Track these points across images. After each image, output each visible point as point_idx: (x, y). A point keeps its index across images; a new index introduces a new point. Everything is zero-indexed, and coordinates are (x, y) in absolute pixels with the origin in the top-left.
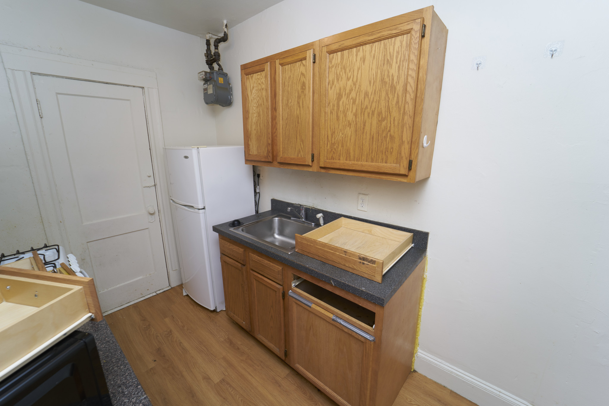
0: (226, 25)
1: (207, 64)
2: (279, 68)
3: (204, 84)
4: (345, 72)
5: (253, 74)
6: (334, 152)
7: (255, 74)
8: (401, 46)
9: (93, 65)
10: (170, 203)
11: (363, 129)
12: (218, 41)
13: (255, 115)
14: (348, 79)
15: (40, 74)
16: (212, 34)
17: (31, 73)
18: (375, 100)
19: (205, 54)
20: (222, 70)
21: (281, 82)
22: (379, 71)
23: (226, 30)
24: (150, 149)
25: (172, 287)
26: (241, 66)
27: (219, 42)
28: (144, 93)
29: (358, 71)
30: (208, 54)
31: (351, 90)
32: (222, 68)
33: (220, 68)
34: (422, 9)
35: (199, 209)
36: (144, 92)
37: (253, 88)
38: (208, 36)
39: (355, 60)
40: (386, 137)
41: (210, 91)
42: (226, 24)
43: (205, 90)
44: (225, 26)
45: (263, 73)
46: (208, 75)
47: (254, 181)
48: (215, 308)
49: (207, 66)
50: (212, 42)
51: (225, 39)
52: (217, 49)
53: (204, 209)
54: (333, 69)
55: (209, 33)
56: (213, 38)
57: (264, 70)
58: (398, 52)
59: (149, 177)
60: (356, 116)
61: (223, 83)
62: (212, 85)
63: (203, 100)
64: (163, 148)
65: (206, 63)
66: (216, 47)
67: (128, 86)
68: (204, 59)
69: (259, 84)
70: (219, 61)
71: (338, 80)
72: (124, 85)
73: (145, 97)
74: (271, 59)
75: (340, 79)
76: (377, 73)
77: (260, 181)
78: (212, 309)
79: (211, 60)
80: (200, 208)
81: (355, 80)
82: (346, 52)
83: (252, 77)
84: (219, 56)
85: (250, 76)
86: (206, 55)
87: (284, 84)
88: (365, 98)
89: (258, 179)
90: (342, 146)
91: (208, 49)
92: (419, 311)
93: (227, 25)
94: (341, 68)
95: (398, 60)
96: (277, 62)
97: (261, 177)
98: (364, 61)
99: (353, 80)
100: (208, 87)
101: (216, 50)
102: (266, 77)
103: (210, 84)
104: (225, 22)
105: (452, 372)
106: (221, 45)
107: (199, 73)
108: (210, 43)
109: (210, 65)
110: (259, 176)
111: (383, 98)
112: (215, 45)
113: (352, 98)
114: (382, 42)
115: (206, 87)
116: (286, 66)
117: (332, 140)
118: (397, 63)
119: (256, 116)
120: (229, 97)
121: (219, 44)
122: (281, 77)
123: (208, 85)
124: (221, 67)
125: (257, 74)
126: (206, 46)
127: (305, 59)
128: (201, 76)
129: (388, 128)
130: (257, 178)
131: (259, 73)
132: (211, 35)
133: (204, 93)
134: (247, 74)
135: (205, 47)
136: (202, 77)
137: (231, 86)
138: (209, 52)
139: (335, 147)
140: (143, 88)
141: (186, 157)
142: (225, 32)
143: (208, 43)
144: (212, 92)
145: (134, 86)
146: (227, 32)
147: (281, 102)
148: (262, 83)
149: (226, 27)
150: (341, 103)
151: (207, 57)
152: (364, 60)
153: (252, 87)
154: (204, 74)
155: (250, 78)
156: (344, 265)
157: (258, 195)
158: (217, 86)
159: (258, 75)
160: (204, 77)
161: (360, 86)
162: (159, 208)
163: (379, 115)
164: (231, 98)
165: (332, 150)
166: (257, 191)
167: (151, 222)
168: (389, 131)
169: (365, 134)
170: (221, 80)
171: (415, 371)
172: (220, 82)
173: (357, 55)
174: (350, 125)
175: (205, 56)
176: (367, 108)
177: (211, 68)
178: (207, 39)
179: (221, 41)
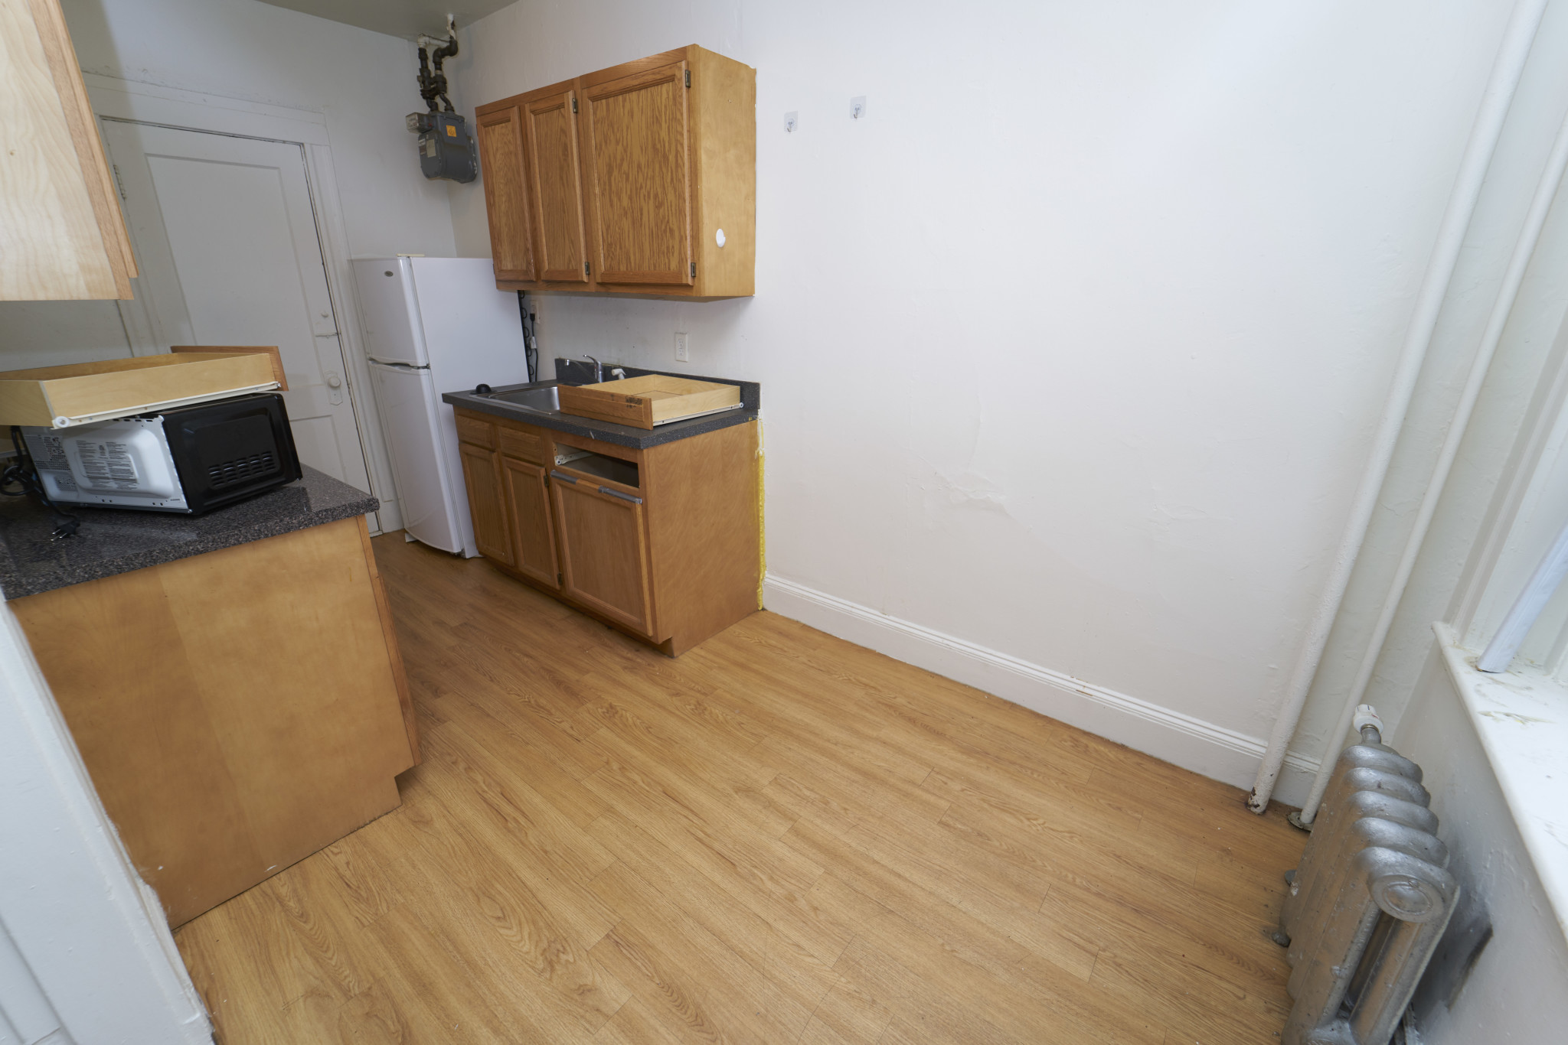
0: (453, 24)
1: (424, 98)
2: (531, 119)
3: (420, 138)
4: (613, 132)
5: (495, 125)
6: (612, 258)
7: (497, 126)
8: (668, 98)
9: (205, 100)
10: (368, 367)
11: (641, 219)
12: (440, 53)
13: (504, 199)
14: (617, 143)
15: (114, 119)
16: (429, 37)
17: (101, 116)
18: (649, 176)
19: (418, 77)
20: (452, 109)
21: (535, 141)
22: (649, 133)
23: (452, 33)
24: (323, 264)
25: (385, 531)
26: (476, 108)
27: (443, 56)
28: (304, 155)
29: (627, 131)
30: (424, 77)
31: (622, 160)
32: (452, 108)
33: (449, 107)
34: (685, 48)
35: (419, 368)
36: (305, 153)
37: (497, 149)
38: (422, 41)
39: (622, 114)
40: (665, 231)
41: (432, 153)
42: (451, 22)
43: (423, 149)
44: (450, 26)
45: (509, 125)
46: (425, 119)
47: (524, 328)
48: (460, 551)
49: (424, 102)
50: (430, 54)
51: (452, 50)
52: (440, 69)
53: (427, 367)
54: (599, 125)
55: (424, 35)
56: (432, 45)
57: (509, 121)
58: (666, 107)
59: (325, 317)
60: (631, 200)
61: (455, 135)
62: (433, 140)
63: (421, 169)
64: (348, 260)
65: (422, 95)
66: (438, 66)
67: (273, 141)
68: (417, 87)
69: (505, 143)
70: (446, 92)
71: (606, 142)
72: (265, 140)
73: (307, 162)
74: (518, 101)
75: (608, 141)
76: (647, 136)
77: (536, 327)
78: (456, 550)
79: (430, 91)
80: (420, 365)
81: (625, 144)
82: (611, 100)
83: (494, 130)
84: (444, 82)
85: (490, 128)
86: (421, 79)
87: (539, 145)
88: (638, 172)
89: (533, 323)
90: (621, 248)
91: (424, 68)
92: (758, 511)
93: (456, 23)
94: (608, 125)
95: (667, 118)
96: (527, 107)
97: (538, 321)
98: (632, 116)
99: (623, 145)
100: (427, 146)
101: (439, 72)
102: (513, 131)
103: (430, 139)
104: (450, 18)
105: (803, 595)
106: (448, 62)
107: (407, 116)
108: (426, 55)
109: (429, 100)
110: (533, 317)
111: (657, 174)
112: (434, 62)
113: (624, 173)
114: (649, 89)
115: (423, 144)
116: (541, 116)
117: (608, 239)
118: (666, 122)
119: (505, 201)
120: (470, 162)
121: (443, 60)
122: (534, 133)
123: (426, 140)
124: (450, 104)
125: (501, 125)
126: (419, 60)
127: (561, 106)
128: (412, 123)
129: (667, 217)
130: (528, 321)
131: (503, 125)
132: (427, 39)
133: (421, 156)
134: (486, 126)
135: (418, 64)
136: (415, 124)
137: (472, 142)
138: (426, 74)
139: (613, 249)
140: (301, 145)
141: (389, 274)
142: (451, 37)
143: (422, 54)
144: (435, 155)
145: (284, 142)
146: (455, 38)
147: (538, 176)
148: (510, 142)
149: (453, 28)
150: (613, 179)
151: (423, 82)
152: (631, 114)
153: (495, 148)
154: (417, 118)
155: (491, 132)
156: (613, 416)
157: (534, 354)
158: (443, 141)
159: (502, 127)
160: (418, 125)
161: (631, 154)
162: (349, 380)
163: (655, 199)
164: (474, 166)
165: (609, 255)
166: (534, 346)
167: (336, 403)
168: (668, 222)
169: (643, 227)
170: (451, 131)
171: (763, 609)
172: (449, 134)
173: (623, 106)
174: (626, 213)
175: (419, 81)
176: (641, 187)
177: (433, 107)
178: (421, 46)
179: (447, 55)
